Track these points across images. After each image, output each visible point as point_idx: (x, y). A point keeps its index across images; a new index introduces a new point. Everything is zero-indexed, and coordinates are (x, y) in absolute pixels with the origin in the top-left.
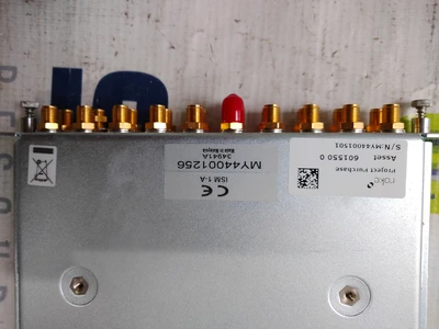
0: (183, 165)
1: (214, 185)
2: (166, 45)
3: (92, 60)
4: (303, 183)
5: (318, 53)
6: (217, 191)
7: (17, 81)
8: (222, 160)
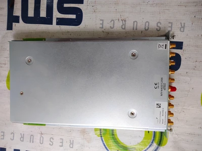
0: (162, 78)
1: (157, 86)
2: (187, 71)
3: (184, 52)
4: (157, 104)
5: (184, 108)
6: (156, 86)
7: (180, 32)
8: (163, 87)
